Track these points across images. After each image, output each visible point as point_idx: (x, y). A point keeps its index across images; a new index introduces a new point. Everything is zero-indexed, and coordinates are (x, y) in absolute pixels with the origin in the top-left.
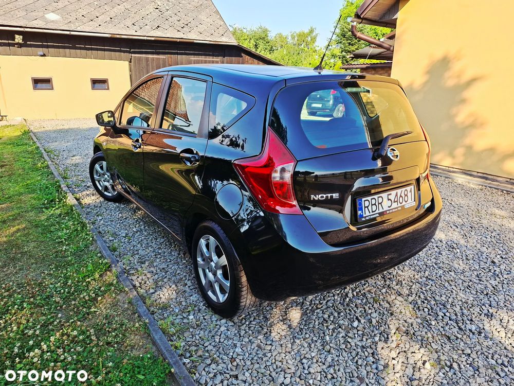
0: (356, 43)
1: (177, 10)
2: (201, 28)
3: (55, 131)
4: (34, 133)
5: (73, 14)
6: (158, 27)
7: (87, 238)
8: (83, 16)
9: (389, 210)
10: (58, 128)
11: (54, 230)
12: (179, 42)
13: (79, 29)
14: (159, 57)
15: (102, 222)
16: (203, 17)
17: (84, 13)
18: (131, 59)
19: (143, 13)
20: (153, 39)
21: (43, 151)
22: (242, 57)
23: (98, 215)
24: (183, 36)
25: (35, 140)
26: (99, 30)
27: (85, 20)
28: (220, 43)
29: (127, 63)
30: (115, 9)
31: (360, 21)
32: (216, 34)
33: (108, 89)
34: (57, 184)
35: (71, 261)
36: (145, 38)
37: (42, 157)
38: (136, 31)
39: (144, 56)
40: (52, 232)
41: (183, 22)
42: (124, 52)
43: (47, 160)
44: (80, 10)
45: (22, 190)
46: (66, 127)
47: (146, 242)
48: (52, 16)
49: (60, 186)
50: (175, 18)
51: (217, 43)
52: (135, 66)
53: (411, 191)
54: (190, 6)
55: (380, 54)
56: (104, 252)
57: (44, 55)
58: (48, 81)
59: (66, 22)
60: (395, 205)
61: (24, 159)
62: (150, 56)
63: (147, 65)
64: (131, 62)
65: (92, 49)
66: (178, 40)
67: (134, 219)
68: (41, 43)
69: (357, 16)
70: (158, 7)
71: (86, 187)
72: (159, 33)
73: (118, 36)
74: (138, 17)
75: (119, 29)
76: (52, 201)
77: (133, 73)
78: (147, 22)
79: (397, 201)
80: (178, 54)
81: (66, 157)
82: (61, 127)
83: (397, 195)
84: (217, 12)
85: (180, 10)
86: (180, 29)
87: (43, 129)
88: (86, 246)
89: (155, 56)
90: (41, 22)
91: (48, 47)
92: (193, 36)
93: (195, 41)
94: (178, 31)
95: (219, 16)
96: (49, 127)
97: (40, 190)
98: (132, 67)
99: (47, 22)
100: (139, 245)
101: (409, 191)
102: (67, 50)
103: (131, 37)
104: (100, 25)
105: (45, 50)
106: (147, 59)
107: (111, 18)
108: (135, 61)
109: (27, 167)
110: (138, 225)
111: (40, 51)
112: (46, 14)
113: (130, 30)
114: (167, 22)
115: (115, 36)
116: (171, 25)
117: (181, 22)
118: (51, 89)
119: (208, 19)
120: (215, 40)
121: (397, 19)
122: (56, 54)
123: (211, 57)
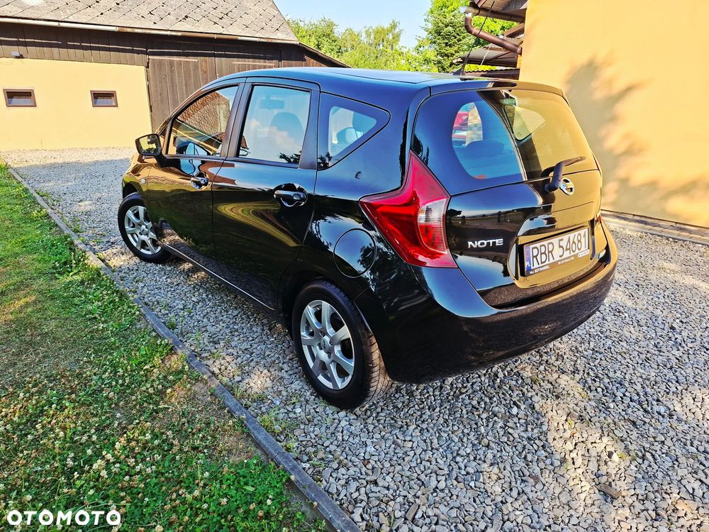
0: (456, 43)
2: (247, 19)
3: (44, 167)
4: (15, 170)
6: (187, 17)
7: (130, 312)
9: (560, 261)
10: (48, 162)
11: (79, 303)
12: (217, 39)
13: (71, 19)
14: (188, 60)
15: (145, 290)
16: (249, 3)
18: (148, 63)
20: (180, 34)
21: (35, 195)
22: (305, 60)
23: (137, 281)
24: (221, 31)
25: (20, 179)
26: (100, 20)
27: (80, 6)
28: (274, 41)
29: (143, 68)
31: (477, 11)
32: (268, 28)
33: (116, 106)
34: (69, 239)
35: (114, 343)
36: (168, 33)
37: (35, 202)
38: (155, 23)
39: (166, 58)
40: (76, 305)
41: (221, 10)
42: (139, 52)
43: (45, 206)
45: (17, 250)
46: (60, 161)
47: (213, 316)
49: (72, 243)
50: (210, 5)
51: (270, 41)
52: (154, 73)
53: (584, 236)
55: (497, 58)
56: (159, 329)
57: (21, 57)
58: (28, 94)
59: (52, 8)
60: (567, 254)
61: (8, 206)
62: (175, 59)
63: (172, 71)
64: (148, 67)
65: (91, 48)
66: (216, 36)
67: (190, 285)
68: (15, 39)
69: (473, 5)
71: (110, 243)
72: (188, 26)
73: (129, 30)
74: (156, 3)
75: (130, 19)
76: (65, 263)
77: (152, 82)
78: (170, 10)
79: (569, 249)
80: (215, 56)
81: (70, 202)
82: (53, 161)
83: (569, 241)
86: (217, 20)
87: (26, 164)
88: (132, 323)
89: (183, 59)
90: (15, 8)
91: (26, 44)
92: (237, 30)
93: (239, 38)
94: (215, 23)
95: (271, 3)
96: (35, 159)
97: (45, 249)
98: (151, 75)
99: (24, 8)
100: (205, 320)
101: (582, 236)
102: (55, 50)
103: (148, 31)
104: (102, 14)
105: (22, 49)
106: (171, 63)
107: (118, 4)
108: (154, 66)
109: (15, 216)
110: (197, 293)
111: (16, 50)
113: (146, 21)
114: (198, 10)
115: (126, 30)
116: (204, 14)
117: (218, 10)
118: (33, 106)
119: (256, 7)
120: (267, 36)
121: (526, 9)
122: (39, 55)
123: (262, 61)
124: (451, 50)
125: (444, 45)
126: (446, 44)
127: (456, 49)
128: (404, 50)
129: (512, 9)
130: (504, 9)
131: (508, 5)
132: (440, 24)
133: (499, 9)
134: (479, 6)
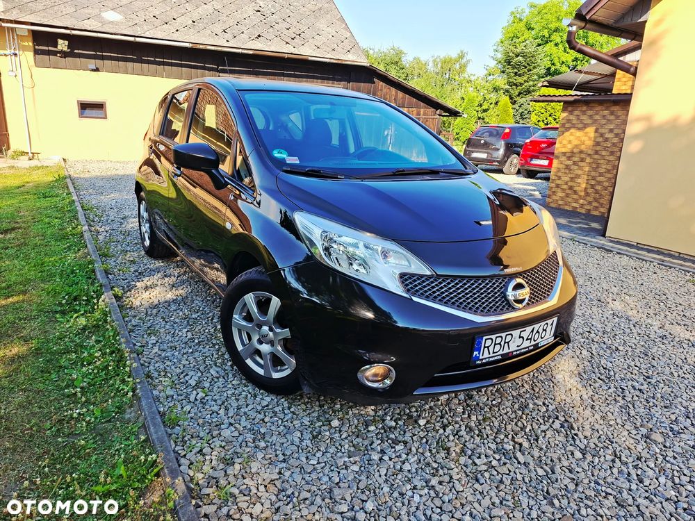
0: (526, 73)
1: (286, 14)
2: (319, 40)
3: (103, 178)
4: (72, 179)
5: (141, 14)
6: (259, 36)
7: (123, 389)
8: (154, 17)
10: (109, 173)
11: (66, 364)
12: (288, 58)
13: (147, 34)
15: (156, 350)
16: (322, 25)
17: (156, 13)
19: (238, 16)
20: (251, 52)
21: (79, 208)
22: (374, 83)
23: (149, 334)
24: (293, 50)
25: (72, 190)
26: (176, 36)
27: (157, 22)
28: (344, 62)
30: (200, 9)
31: (583, 24)
32: (339, 49)
34: (90, 266)
36: (240, 51)
38: (228, 41)
39: (236, 76)
40: (61, 367)
41: (294, 30)
42: (210, 69)
43: (82, 223)
44: (151, 9)
45: (32, 275)
46: (121, 172)
47: (235, 404)
48: (110, 16)
49: (93, 271)
50: (284, 25)
51: (340, 62)
54: (304, 9)
56: (152, 428)
57: (97, 70)
58: (99, 106)
59: (130, 24)
61: (47, 220)
62: (245, 77)
65: (164, 64)
66: (286, 56)
67: (214, 345)
68: (93, 53)
69: (580, 16)
70: (260, 9)
71: (137, 274)
72: (260, 45)
73: (202, 47)
74: (231, 22)
75: (204, 36)
76: (75, 299)
78: (244, 29)
80: (284, 75)
81: (112, 218)
82: (114, 172)
84: (342, 20)
85: (291, 14)
86: (289, 40)
87: (87, 175)
88: (120, 409)
90: (95, 23)
91: (103, 58)
92: (308, 51)
93: (310, 58)
94: (287, 43)
95: (344, 25)
96: (96, 171)
97: (61, 276)
99: (104, 22)
100: (222, 412)
102: (130, 64)
103: (220, 49)
104: (177, 31)
105: (99, 62)
107: (194, 22)
109: (49, 232)
110: (220, 361)
111: (92, 63)
112: (104, 11)
113: (219, 39)
114: (271, 30)
115: (198, 46)
116: (277, 33)
117: (291, 31)
118: (104, 118)
119: (329, 29)
120: (338, 57)
121: (646, 21)
122: (114, 68)
123: (331, 82)
124: (521, 80)
125: (513, 75)
126: (516, 73)
127: (525, 78)
128: (472, 78)
129: (627, 22)
130: (616, 22)
131: (623, 16)
132: (511, 54)
133: (611, 22)
134: (588, 17)
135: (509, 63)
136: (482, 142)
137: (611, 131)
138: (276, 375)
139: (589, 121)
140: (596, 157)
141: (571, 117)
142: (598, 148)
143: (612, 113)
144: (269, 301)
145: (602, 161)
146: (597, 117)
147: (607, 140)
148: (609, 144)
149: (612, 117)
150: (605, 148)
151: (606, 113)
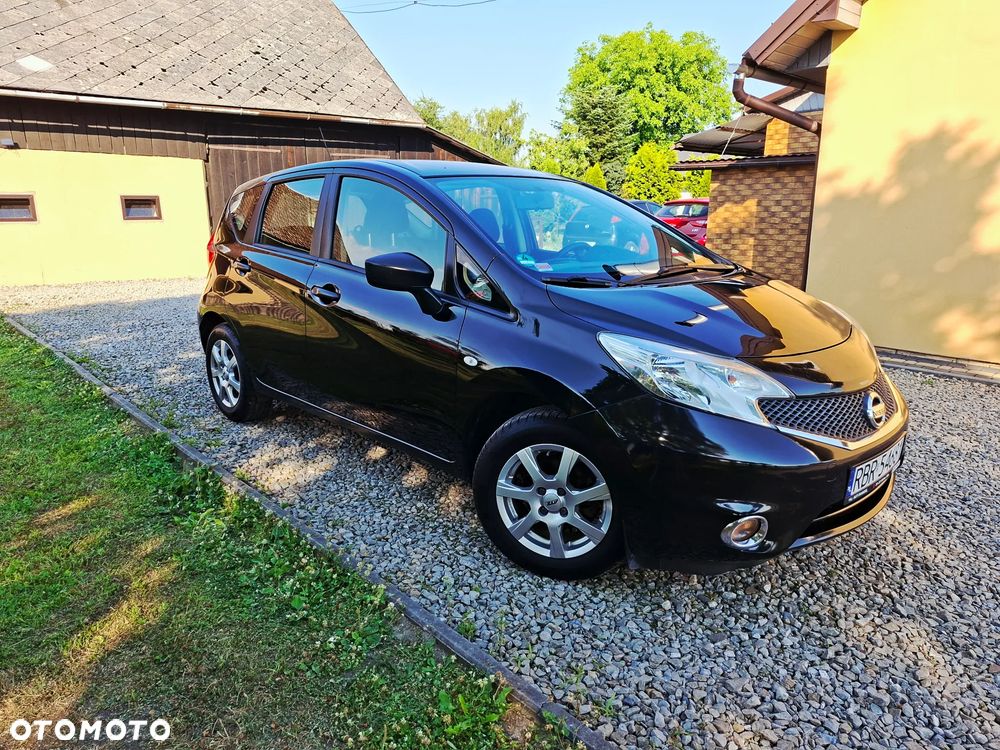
0: (607, 130)
1: (299, 57)
2: (351, 93)
5: (80, 59)
6: (265, 89)
8: (102, 63)
10: (61, 305)
12: (312, 120)
13: (95, 91)
14: (267, 150)
15: (362, 545)
16: (351, 71)
17: (104, 58)
18: (208, 155)
19: (230, 61)
20: (257, 113)
21: (68, 361)
22: (433, 150)
23: (334, 526)
24: (316, 109)
25: (30, 334)
26: (140, 92)
27: (108, 72)
28: (391, 124)
29: (200, 163)
30: (170, 52)
32: (381, 105)
33: (159, 217)
36: (240, 111)
38: (220, 97)
39: (235, 148)
41: (313, 80)
42: (194, 139)
43: (95, 382)
44: (94, 52)
45: (74, 466)
46: (80, 302)
47: (525, 600)
48: (32, 63)
50: (296, 73)
51: (385, 123)
52: (217, 169)
54: (323, 49)
57: (15, 146)
58: (23, 202)
59: (66, 75)
62: (248, 149)
63: (243, 167)
64: (207, 161)
65: (123, 134)
66: (309, 117)
68: (7, 121)
69: (749, 61)
70: (259, 50)
72: (268, 101)
73: (182, 107)
74: (218, 70)
75: (183, 91)
77: (212, 183)
78: (241, 79)
80: (305, 144)
82: (69, 303)
84: (377, 63)
85: (305, 57)
86: (309, 94)
88: (385, 628)
89: (259, 149)
90: (9, 75)
91: (23, 128)
92: (337, 108)
93: (343, 119)
94: (307, 98)
95: (382, 72)
96: (38, 302)
98: (211, 172)
99: (23, 74)
100: (517, 612)
102: (69, 136)
103: (210, 109)
104: (141, 84)
105: (18, 135)
106: (242, 155)
107: (164, 70)
108: (217, 159)
110: (460, 548)
111: (7, 137)
112: (21, 57)
113: (206, 95)
114: (280, 79)
115: (177, 106)
116: (291, 85)
117: (308, 80)
118: (32, 220)
119: (362, 77)
120: (381, 117)
121: (827, 67)
122: (43, 144)
123: (372, 151)
124: (602, 139)
125: (591, 133)
126: (595, 130)
127: (607, 137)
128: (543, 139)
129: (803, 67)
130: (789, 68)
131: (797, 61)
132: (586, 105)
133: (783, 67)
134: (759, 63)
135: (584, 117)
136: (587, 226)
137: (778, 203)
138: (569, 554)
139: (749, 192)
140: (762, 237)
141: (724, 188)
142: (763, 226)
143: (777, 181)
144: (559, 455)
145: (769, 243)
146: (758, 186)
147: (773, 214)
148: (777, 220)
149: (778, 186)
150: (773, 226)
151: (769, 180)
